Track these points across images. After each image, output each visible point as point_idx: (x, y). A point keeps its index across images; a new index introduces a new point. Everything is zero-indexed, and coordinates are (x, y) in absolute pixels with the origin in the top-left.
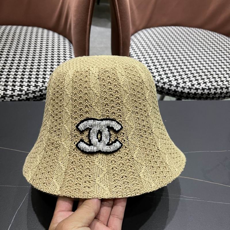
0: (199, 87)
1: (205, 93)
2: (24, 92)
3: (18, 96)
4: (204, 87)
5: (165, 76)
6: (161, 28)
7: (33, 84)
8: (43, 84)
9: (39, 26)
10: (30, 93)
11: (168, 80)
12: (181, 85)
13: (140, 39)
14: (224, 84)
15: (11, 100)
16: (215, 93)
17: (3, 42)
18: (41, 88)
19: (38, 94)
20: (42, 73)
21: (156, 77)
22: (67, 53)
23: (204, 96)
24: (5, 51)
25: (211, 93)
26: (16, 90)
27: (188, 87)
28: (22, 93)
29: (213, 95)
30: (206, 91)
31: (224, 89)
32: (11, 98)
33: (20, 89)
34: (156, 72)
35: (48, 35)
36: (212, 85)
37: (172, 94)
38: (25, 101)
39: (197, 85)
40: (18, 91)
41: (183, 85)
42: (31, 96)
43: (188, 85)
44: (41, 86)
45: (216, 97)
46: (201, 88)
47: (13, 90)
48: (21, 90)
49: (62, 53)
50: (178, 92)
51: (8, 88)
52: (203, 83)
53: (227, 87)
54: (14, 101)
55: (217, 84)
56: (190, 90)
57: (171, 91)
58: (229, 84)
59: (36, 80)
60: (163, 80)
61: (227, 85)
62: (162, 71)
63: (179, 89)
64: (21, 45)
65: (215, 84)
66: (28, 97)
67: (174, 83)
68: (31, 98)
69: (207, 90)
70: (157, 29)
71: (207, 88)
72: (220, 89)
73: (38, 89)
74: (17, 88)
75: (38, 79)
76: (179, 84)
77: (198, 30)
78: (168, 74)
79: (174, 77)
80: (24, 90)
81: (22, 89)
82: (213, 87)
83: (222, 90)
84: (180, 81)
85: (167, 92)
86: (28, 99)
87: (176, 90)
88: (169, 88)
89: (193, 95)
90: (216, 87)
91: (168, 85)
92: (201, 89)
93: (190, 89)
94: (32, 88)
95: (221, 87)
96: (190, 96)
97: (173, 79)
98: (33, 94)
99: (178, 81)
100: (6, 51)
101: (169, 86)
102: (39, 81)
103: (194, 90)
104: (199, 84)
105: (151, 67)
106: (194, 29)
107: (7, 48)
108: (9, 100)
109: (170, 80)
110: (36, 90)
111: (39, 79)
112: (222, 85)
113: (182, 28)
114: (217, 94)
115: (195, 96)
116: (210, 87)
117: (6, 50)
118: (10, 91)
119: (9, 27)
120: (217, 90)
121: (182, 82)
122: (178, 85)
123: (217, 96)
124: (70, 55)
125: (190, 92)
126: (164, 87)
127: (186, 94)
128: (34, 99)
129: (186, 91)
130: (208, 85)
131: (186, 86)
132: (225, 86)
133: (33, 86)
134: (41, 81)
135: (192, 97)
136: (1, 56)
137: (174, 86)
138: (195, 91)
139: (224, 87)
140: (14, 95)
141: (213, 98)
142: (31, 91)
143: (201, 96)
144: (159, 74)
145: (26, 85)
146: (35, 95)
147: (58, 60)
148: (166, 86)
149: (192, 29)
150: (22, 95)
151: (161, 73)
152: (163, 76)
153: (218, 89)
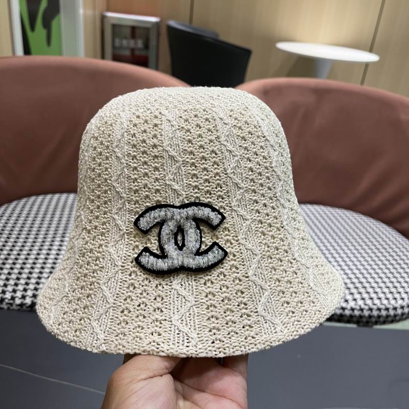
0: (347, 305)
1: (355, 316)
4: (354, 306)
14: (382, 303)
16: (370, 317)
25: (364, 316)
29: (368, 319)
30: (357, 313)
31: (382, 310)
36: (366, 303)
46: (349, 307)
52: (351, 299)
53: (386, 308)
55: (372, 303)
61: (387, 304)
65: (369, 302)
69: (358, 310)
71: (358, 308)
72: (376, 310)
82: (367, 307)
83: (380, 312)
89: (338, 318)
90: (371, 307)
95: (378, 307)
112: (379, 304)
114: (373, 317)
115: (341, 319)
116: (363, 306)
120: (372, 312)
123: (373, 320)
130: (359, 304)
132: (383, 307)
138: (341, 311)
153: (374, 310)
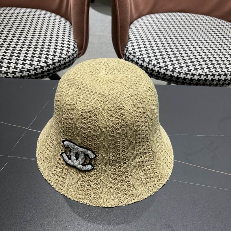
0: (196, 72)
1: (202, 80)
2: (18, 70)
3: (13, 74)
4: (201, 73)
5: (162, 61)
6: (166, 14)
7: (28, 62)
8: (38, 63)
9: (42, 9)
10: (24, 71)
11: (165, 65)
12: (178, 70)
13: (143, 24)
14: (222, 70)
15: (5, 77)
16: (212, 80)
17: (5, 22)
18: (36, 67)
19: (32, 72)
20: (38, 53)
21: (153, 61)
22: (66, 35)
23: (201, 82)
24: (5, 30)
25: (208, 80)
26: (11, 67)
27: (184, 72)
28: (17, 70)
29: (211, 82)
31: (222, 75)
32: (5, 75)
33: (15, 66)
34: (153, 56)
35: (50, 17)
36: (210, 71)
37: (168, 79)
38: (19, 78)
39: (194, 70)
40: (13, 68)
41: (179, 70)
42: (25, 74)
43: (184, 70)
44: (36, 65)
45: (213, 84)
47: (8, 67)
48: (16, 68)
49: (61, 34)
50: (174, 77)
51: (3, 65)
52: (200, 68)
53: (225, 74)
54: (8, 78)
55: (215, 70)
56: (187, 76)
57: (167, 76)
58: (228, 71)
59: (31, 59)
60: (160, 64)
61: (226, 71)
62: (160, 55)
63: (175, 74)
64: (22, 26)
65: (213, 70)
66: (23, 75)
67: (170, 68)
68: (25, 76)
69: (204, 76)
70: (161, 14)
71: (204, 74)
72: (217, 76)
73: (33, 68)
74: (12, 65)
75: (33, 58)
76: (176, 69)
77: (205, 17)
78: (166, 59)
79: (171, 62)
80: (19, 68)
81: (17, 66)
82: (211, 73)
83: (221, 77)
84: (177, 66)
85: (163, 77)
86: (22, 77)
87: (172, 75)
88: (164, 72)
89: (189, 81)
90: (214, 73)
91: (164, 69)
92: (198, 74)
93: (186, 74)
94: (27, 67)
95: (219, 74)
96: (186, 82)
97: (170, 63)
98: (28, 73)
99: (174, 65)
100: (7, 31)
101: (165, 71)
102: (35, 60)
103: (190, 75)
104: (196, 69)
105: (149, 51)
106: (200, 16)
107: (8, 27)
108: (4, 77)
109: (166, 64)
110: (31, 68)
111: (35, 58)
112: (220, 71)
113: (189, 14)
114: (215, 81)
115: (192, 82)
116: (208, 73)
117: (7, 29)
118: (5, 67)
119: (14, 9)
120: (214, 77)
121: (179, 67)
122: (174, 70)
123: (215, 83)
124: (69, 36)
125: (186, 77)
126: (160, 71)
127: (182, 79)
128: (29, 77)
129: (182, 76)
130: (206, 71)
131: (182, 72)
133: (28, 65)
134: (37, 60)
135: (188, 82)
136: (1, 35)
137: (170, 71)
138: (192, 76)
139: (222, 74)
140: (9, 72)
141: (210, 85)
142: (26, 70)
143: (197, 82)
144: (155, 58)
145: (21, 63)
146: (30, 74)
147: (56, 41)
148: (162, 71)
149: (199, 15)
150: (17, 73)
151: (158, 57)
152: (160, 61)
153: (216, 76)
